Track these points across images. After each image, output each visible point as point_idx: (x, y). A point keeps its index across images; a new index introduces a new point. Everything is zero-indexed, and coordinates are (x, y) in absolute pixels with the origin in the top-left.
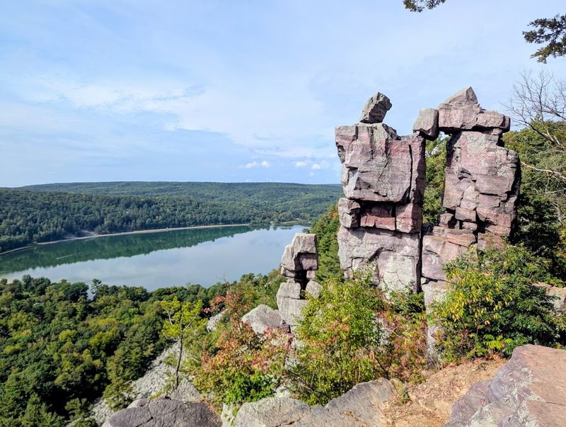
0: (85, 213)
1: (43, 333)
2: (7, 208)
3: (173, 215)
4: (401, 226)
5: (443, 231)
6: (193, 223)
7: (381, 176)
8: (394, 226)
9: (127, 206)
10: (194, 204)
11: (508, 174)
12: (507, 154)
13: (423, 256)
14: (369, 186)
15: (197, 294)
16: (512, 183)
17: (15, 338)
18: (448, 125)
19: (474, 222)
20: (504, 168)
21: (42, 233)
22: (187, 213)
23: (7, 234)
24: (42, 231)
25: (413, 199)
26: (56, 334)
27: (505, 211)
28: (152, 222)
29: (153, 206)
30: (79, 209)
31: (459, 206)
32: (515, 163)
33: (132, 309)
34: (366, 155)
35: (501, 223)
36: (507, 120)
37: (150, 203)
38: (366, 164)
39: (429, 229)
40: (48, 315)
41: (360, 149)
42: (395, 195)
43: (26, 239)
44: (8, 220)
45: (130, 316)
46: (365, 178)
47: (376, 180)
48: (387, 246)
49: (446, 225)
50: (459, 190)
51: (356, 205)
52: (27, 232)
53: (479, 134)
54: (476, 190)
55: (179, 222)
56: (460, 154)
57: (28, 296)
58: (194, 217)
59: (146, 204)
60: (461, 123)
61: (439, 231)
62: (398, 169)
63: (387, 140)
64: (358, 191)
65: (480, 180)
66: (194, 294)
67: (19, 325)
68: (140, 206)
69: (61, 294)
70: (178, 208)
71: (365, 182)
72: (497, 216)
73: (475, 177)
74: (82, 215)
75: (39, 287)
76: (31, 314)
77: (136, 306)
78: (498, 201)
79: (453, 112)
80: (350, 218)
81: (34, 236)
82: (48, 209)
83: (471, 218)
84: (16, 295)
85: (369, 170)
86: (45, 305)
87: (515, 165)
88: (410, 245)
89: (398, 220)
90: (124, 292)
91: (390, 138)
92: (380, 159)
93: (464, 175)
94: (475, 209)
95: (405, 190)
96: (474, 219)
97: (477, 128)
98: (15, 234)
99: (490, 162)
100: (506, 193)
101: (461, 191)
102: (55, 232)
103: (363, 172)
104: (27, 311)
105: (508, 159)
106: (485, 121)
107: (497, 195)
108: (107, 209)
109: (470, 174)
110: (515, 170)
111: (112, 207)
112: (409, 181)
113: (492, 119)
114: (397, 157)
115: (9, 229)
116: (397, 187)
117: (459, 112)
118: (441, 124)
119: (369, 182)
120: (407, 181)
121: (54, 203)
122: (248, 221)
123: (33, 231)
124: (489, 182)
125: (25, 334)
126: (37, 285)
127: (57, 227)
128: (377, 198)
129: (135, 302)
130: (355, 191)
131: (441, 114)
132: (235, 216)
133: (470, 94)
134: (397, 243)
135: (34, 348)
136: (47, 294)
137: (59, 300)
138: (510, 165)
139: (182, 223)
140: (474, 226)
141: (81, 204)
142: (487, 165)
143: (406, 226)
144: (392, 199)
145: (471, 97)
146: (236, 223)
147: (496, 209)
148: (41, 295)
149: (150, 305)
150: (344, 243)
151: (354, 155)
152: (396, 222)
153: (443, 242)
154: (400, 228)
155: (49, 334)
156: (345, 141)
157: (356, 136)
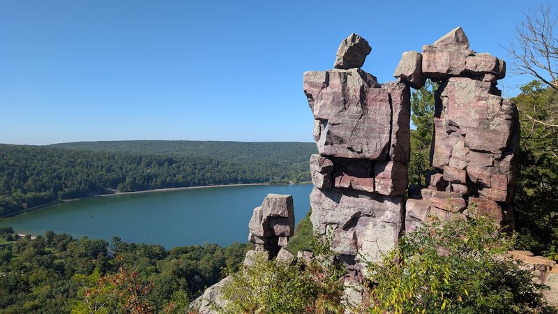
0: (108, 171)
1: (62, 289)
2: (33, 166)
3: (192, 173)
4: (380, 187)
5: (431, 193)
6: (212, 183)
7: (355, 129)
8: (372, 187)
9: (149, 165)
10: (214, 163)
11: (502, 127)
12: (501, 104)
13: (406, 223)
14: (342, 141)
15: (213, 253)
16: (507, 137)
17: (35, 293)
18: (432, 70)
19: (464, 184)
20: (497, 120)
21: (66, 190)
22: (207, 172)
23: (33, 191)
24: (67, 188)
25: (393, 156)
26: (74, 291)
27: (499, 172)
28: (172, 180)
29: (174, 165)
30: (102, 167)
31: (447, 165)
32: (510, 114)
33: (150, 267)
34: (338, 104)
35: (495, 185)
36: (501, 63)
37: (171, 162)
38: (338, 115)
39: (416, 192)
40: (68, 272)
41: (331, 98)
42: (371, 150)
43: (51, 195)
44: (34, 177)
45: (147, 274)
46: (335, 131)
47: (349, 133)
48: (366, 210)
49: (434, 186)
50: (448, 146)
51: (328, 163)
52: (52, 189)
53: (468, 80)
54: (466, 146)
55: (199, 180)
56: (447, 103)
57: (50, 252)
58: (213, 175)
59: (167, 163)
60: (447, 68)
61: (426, 194)
62: (375, 121)
63: (362, 88)
64: (329, 147)
65: (470, 134)
66: (211, 253)
67: (39, 281)
68: (161, 164)
69: (82, 250)
70: (198, 167)
71: (336, 136)
72: (491, 177)
73: (464, 131)
74: (105, 172)
75: (60, 244)
76: (51, 269)
77: (154, 264)
78: (491, 160)
79: (438, 55)
80: (321, 177)
81: (59, 193)
82: (73, 167)
83: (460, 179)
84: (38, 251)
85: (341, 122)
86: (66, 261)
87: (510, 117)
88: (391, 210)
89: (377, 180)
90: (142, 250)
91: (366, 85)
92: (355, 109)
93: (453, 128)
94: (465, 169)
95: (383, 146)
96: (463, 180)
97: (467, 74)
98: (40, 191)
99: (481, 113)
100: (500, 149)
101: (450, 147)
102: (78, 189)
103: (333, 125)
104: (48, 267)
105: (502, 110)
106: (474, 65)
107: (489, 152)
108: (129, 167)
109: (458, 127)
110: (510, 122)
111: (134, 166)
112: (388, 135)
113: (483, 63)
114: (374, 108)
115: (36, 186)
116: (374, 142)
117: (445, 55)
118: (425, 69)
119: (341, 136)
120: (386, 135)
121: (79, 161)
122: (267, 180)
123: (58, 188)
124: (480, 137)
125: (44, 290)
126: (59, 241)
127: (80, 183)
128: (350, 155)
129: (153, 261)
130: (326, 147)
131: (425, 57)
132: (254, 175)
133: (460, 35)
134: (377, 207)
135: (53, 304)
136: (68, 250)
137: (80, 256)
138: (504, 117)
139: (202, 182)
140: (463, 189)
141: (104, 162)
142: (477, 116)
143: (385, 187)
144: (367, 155)
145: (461, 39)
146: (255, 182)
147: (489, 168)
148: (62, 251)
149: (167, 264)
150: (317, 206)
151: (324, 105)
152: (374, 182)
153: (427, 207)
154: (378, 189)
155: (67, 290)
156: (313, 89)
157: (327, 83)
